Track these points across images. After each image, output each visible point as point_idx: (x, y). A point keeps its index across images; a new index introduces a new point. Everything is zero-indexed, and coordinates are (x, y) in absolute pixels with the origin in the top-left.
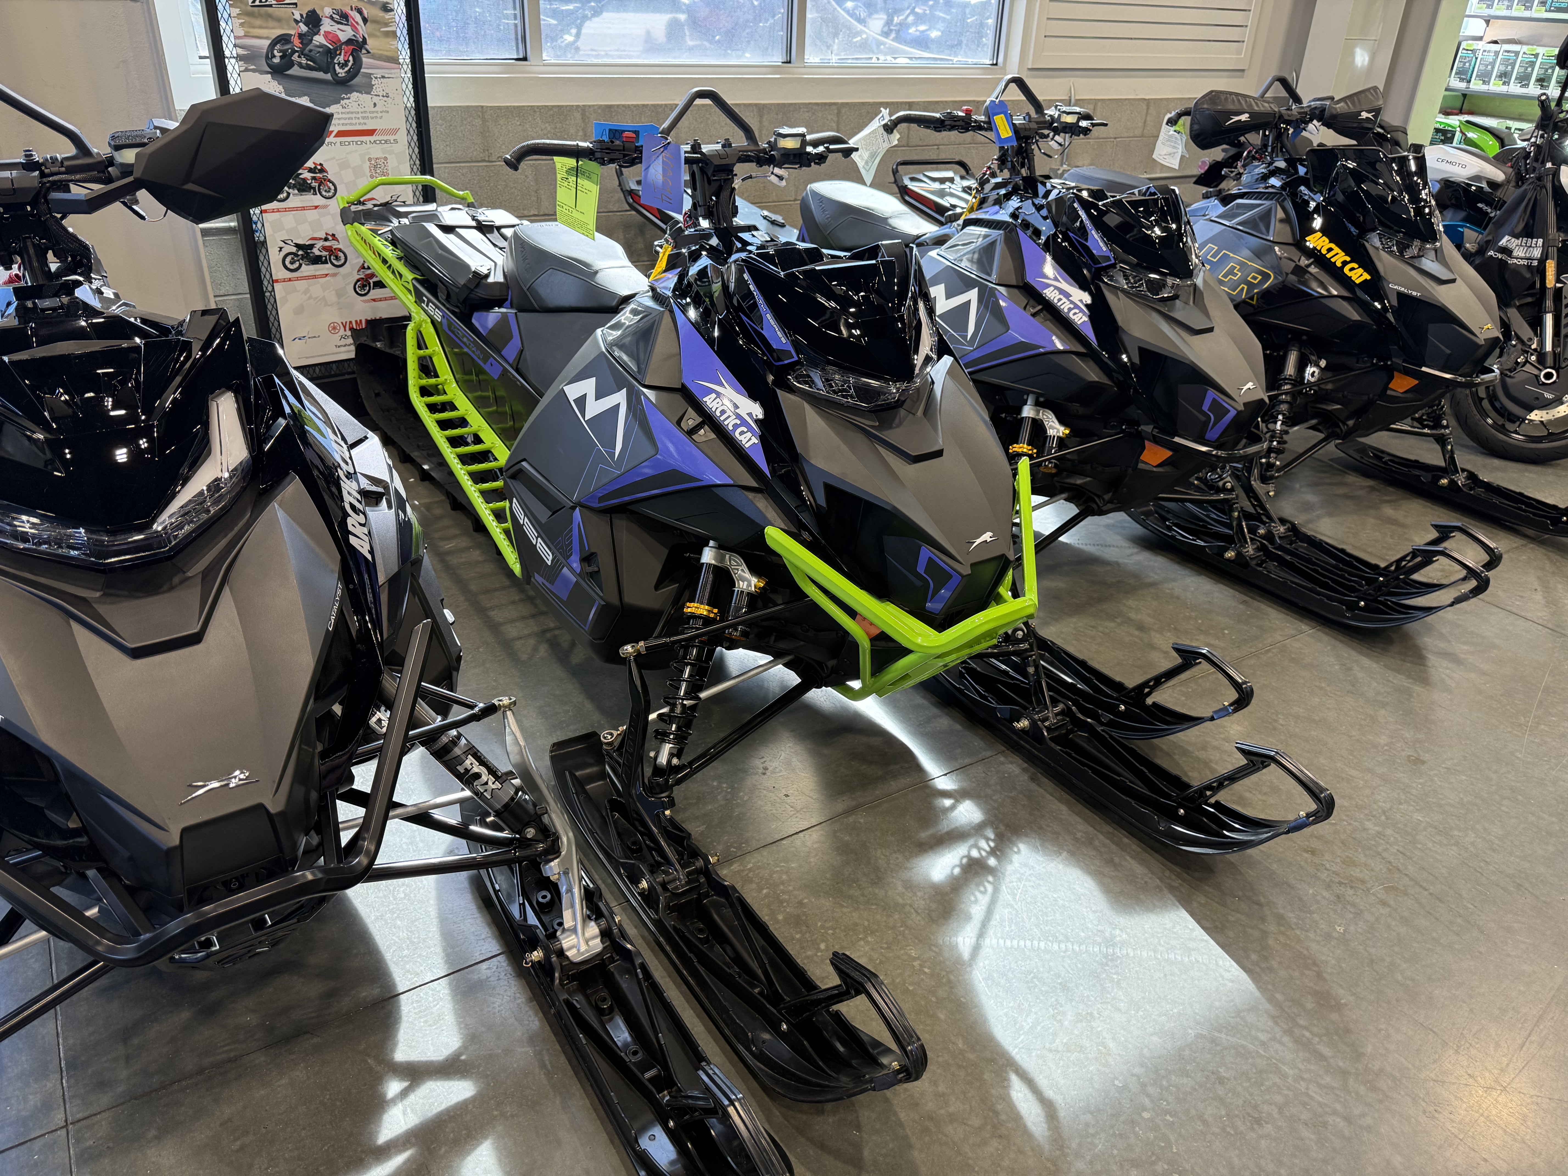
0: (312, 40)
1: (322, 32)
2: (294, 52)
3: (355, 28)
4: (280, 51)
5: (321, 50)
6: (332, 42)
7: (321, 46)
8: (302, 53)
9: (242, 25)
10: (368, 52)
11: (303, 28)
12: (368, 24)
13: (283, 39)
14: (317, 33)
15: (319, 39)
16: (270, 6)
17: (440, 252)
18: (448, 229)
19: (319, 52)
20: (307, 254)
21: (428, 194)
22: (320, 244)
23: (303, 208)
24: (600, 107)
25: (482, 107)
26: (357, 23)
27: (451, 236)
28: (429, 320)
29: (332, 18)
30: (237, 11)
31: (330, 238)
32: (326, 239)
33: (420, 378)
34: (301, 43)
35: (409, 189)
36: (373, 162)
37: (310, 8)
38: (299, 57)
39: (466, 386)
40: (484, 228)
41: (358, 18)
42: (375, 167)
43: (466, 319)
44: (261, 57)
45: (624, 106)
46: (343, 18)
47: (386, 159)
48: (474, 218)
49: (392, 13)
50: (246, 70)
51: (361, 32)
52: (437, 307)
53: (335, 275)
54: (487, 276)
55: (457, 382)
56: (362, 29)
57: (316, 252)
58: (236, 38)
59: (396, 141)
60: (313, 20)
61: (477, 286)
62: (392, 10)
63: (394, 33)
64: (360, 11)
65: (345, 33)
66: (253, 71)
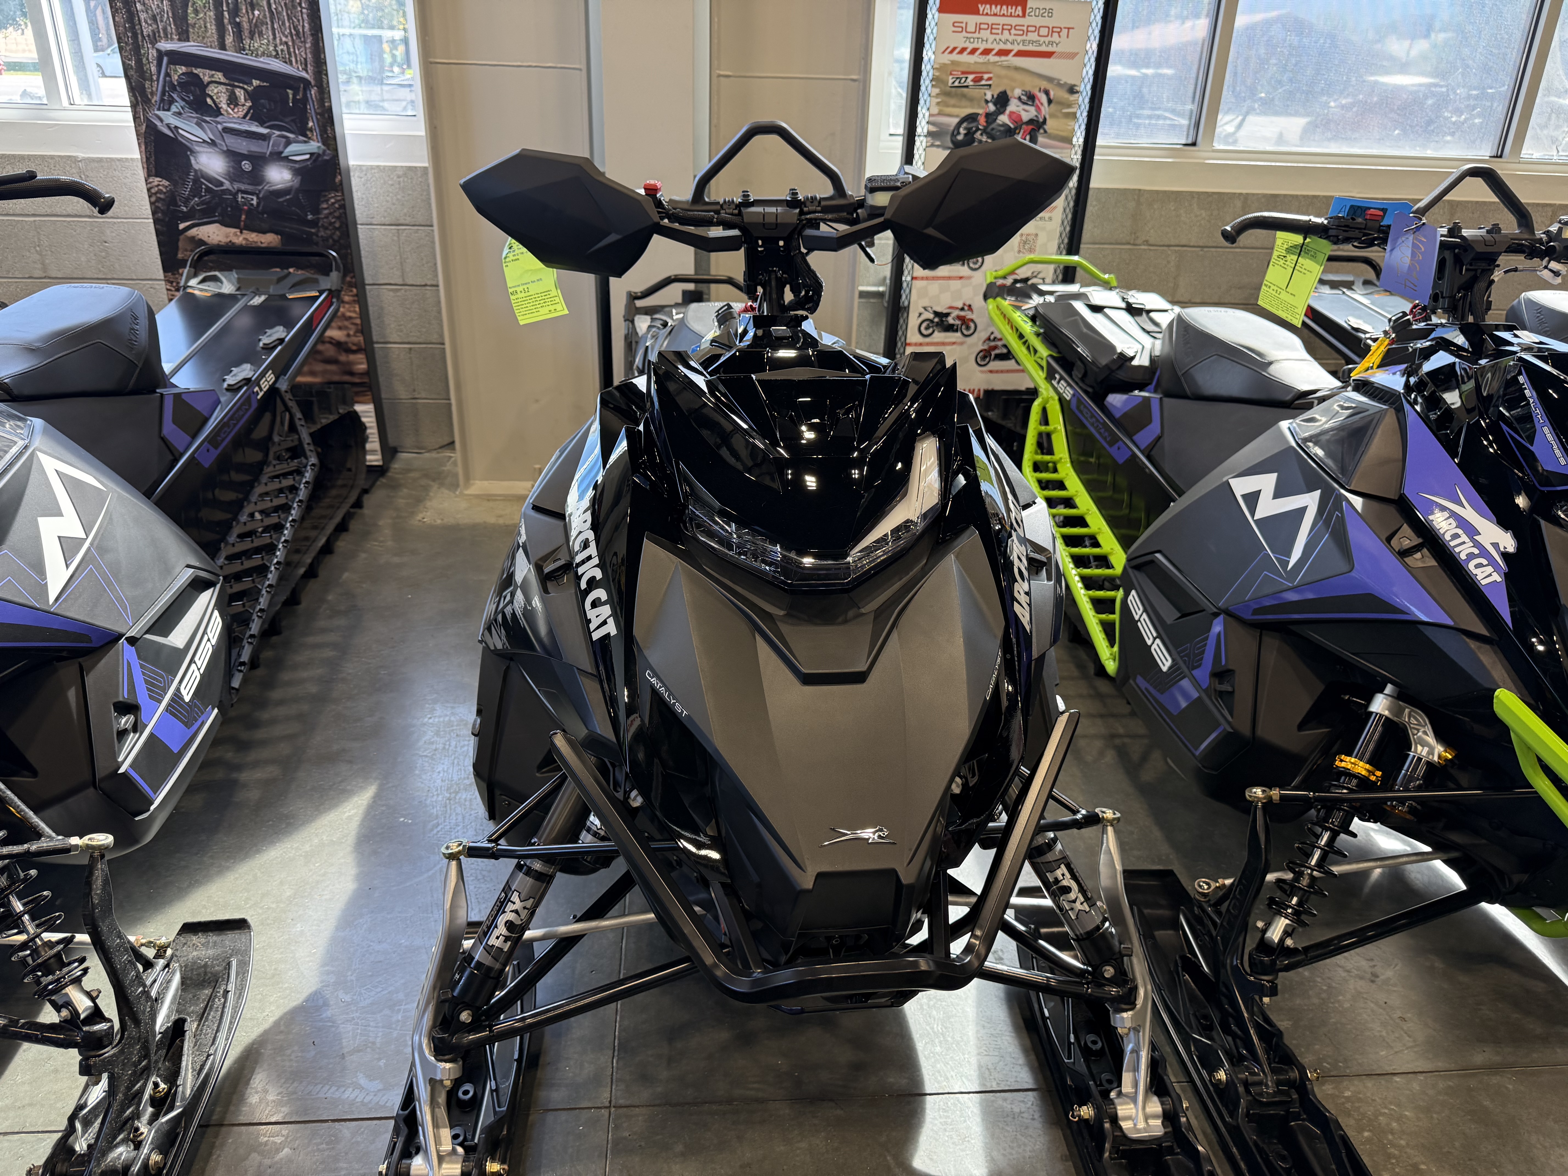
0: (996, 119)
1: (1007, 112)
2: (978, 129)
3: (1038, 109)
4: (965, 129)
5: (1002, 129)
6: (1014, 122)
7: (1004, 125)
8: (984, 131)
9: (938, 104)
10: (1045, 132)
11: (992, 108)
12: (1052, 105)
13: (972, 118)
14: (1003, 112)
15: (1003, 119)
16: (967, 87)
17: (1085, 330)
18: (1097, 309)
19: (1000, 131)
20: (942, 321)
21: (1068, 275)
22: (955, 313)
23: (949, 278)
24: (1265, 195)
25: (1140, 190)
26: (1042, 104)
27: (1099, 316)
28: (1057, 398)
29: (1020, 99)
30: (937, 91)
31: (966, 308)
32: (962, 309)
33: (1036, 453)
34: (987, 122)
35: (1052, 268)
36: (1024, 238)
37: (1001, 89)
38: (981, 134)
39: (1080, 468)
40: (1133, 310)
41: (1044, 98)
42: (1025, 243)
43: (1099, 399)
44: (947, 133)
45: (1292, 196)
46: (1031, 98)
47: (1037, 235)
48: (1123, 299)
49: (1077, 95)
50: (932, 145)
51: (1043, 112)
52: (1069, 385)
53: (962, 344)
54: (1133, 358)
55: (1072, 462)
56: (1045, 110)
57: (950, 320)
58: (930, 115)
59: (1050, 219)
60: (1002, 100)
61: (1120, 367)
62: (1077, 92)
63: (1074, 116)
64: (1047, 93)
65: (1027, 113)
66: (938, 146)
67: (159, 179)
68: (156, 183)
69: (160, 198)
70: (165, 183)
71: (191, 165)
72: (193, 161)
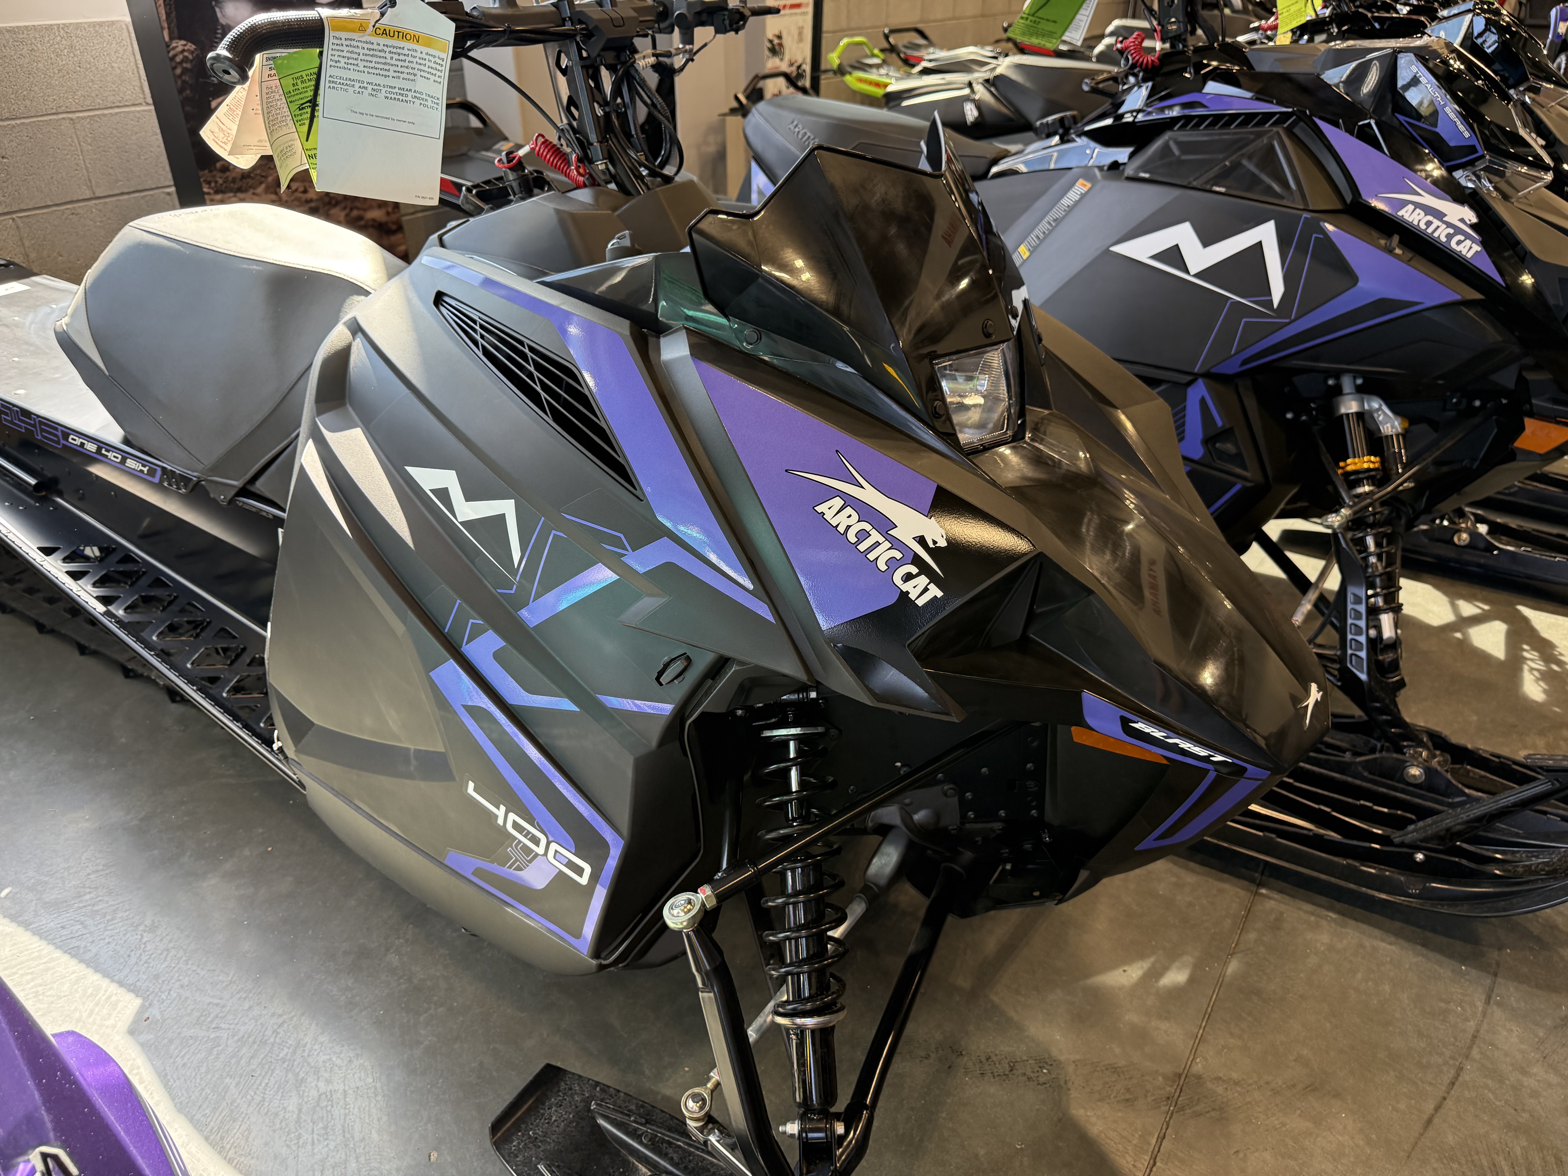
67: (183, 42)
68: (180, 49)
69: (186, 68)
70: (191, 46)
71: (217, 20)
72: (219, 14)
